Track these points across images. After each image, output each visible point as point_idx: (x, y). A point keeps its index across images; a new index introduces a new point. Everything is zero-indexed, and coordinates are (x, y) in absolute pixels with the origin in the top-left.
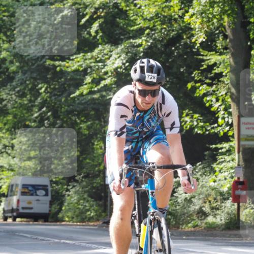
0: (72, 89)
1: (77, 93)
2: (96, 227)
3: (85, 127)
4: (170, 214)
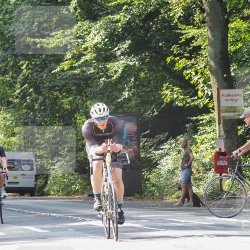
0: (53, 65)
1: (59, 69)
2: (82, 200)
3: (68, 103)
4: (154, 186)
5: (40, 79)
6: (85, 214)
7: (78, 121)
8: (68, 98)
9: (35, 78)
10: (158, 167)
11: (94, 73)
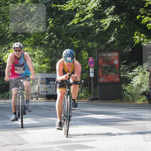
0: (68, 21)
1: (71, 23)
2: (85, 103)
3: (76, 44)
4: (129, 94)
5: (60, 29)
6: (87, 110)
7: (83, 55)
8: (77, 41)
9: (57, 28)
10: (131, 82)
11: (93, 25)
